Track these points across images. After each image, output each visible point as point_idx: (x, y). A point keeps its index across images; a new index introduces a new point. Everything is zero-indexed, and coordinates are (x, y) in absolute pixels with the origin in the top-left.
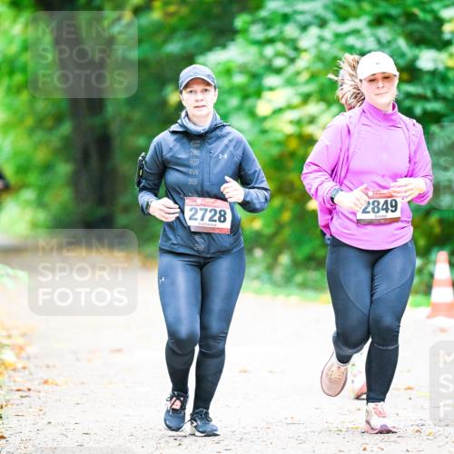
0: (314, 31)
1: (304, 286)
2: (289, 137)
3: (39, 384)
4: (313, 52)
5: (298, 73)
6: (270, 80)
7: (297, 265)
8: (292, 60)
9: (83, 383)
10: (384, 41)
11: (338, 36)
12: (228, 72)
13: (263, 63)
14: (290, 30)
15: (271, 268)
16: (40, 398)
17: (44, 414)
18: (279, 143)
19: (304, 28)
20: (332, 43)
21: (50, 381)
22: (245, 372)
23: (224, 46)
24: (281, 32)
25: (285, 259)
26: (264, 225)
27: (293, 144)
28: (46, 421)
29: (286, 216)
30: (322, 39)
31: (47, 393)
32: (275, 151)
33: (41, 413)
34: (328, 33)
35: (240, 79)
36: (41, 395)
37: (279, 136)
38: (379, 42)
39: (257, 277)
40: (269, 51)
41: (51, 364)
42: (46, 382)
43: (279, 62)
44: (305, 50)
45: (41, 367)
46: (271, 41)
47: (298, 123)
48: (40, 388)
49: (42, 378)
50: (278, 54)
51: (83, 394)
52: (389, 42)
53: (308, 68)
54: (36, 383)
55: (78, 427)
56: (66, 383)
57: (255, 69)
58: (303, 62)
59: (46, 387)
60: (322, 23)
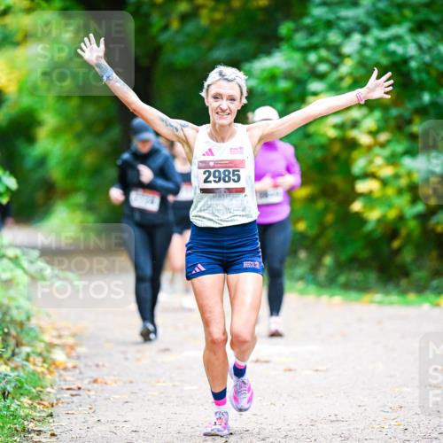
0: (357, 37)
1: (347, 287)
2: (333, 140)
3: (89, 383)
4: (356, 58)
5: (341, 79)
6: (315, 86)
7: (340, 266)
8: (335, 66)
9: (131, 382)
10: (424, 47)
11: (380, 42)
12: (273, 78)
13: (306, 69)
14: (334, 37)
15: (315, 268)
16: (89, 397)
17: (94, 412)
18: (323, 147)
19: (347, 34)
20: (374, 49)
21: (99, 380)
22: (290, 370)
23: (268, 53)
24: (325, 38)
25: (328, 260)
26: (308, 226)
27: (337, 148)
28: (96, 419)
29: (330, 218)
30: (364, 45)
31: (96, 392)
32: (318, 154)
33: (90, 411)
34: (370, 40)
35: (284, 85)
36: (91, 393)
37: (323, 140)
38: (420, 47)
39: (301, 278)
40: (312, 57)
41: (101, 363)
42: (95, 381)
43: (323, 68)
44: (349, 56)
45: (90, 366)
46: (314, 47)
47: (341, 127)
48: (89, 387)
49: (91, 377)
50: (321, 60)
51: (132, 393)
52: (430, 48)
53: (350, 74)
54: (86, 382)
55: (127, 425)
56: (115, 382)
57: (299, 75)
58: (346, 67)
59: (95, 385)
60: (365, 30)
